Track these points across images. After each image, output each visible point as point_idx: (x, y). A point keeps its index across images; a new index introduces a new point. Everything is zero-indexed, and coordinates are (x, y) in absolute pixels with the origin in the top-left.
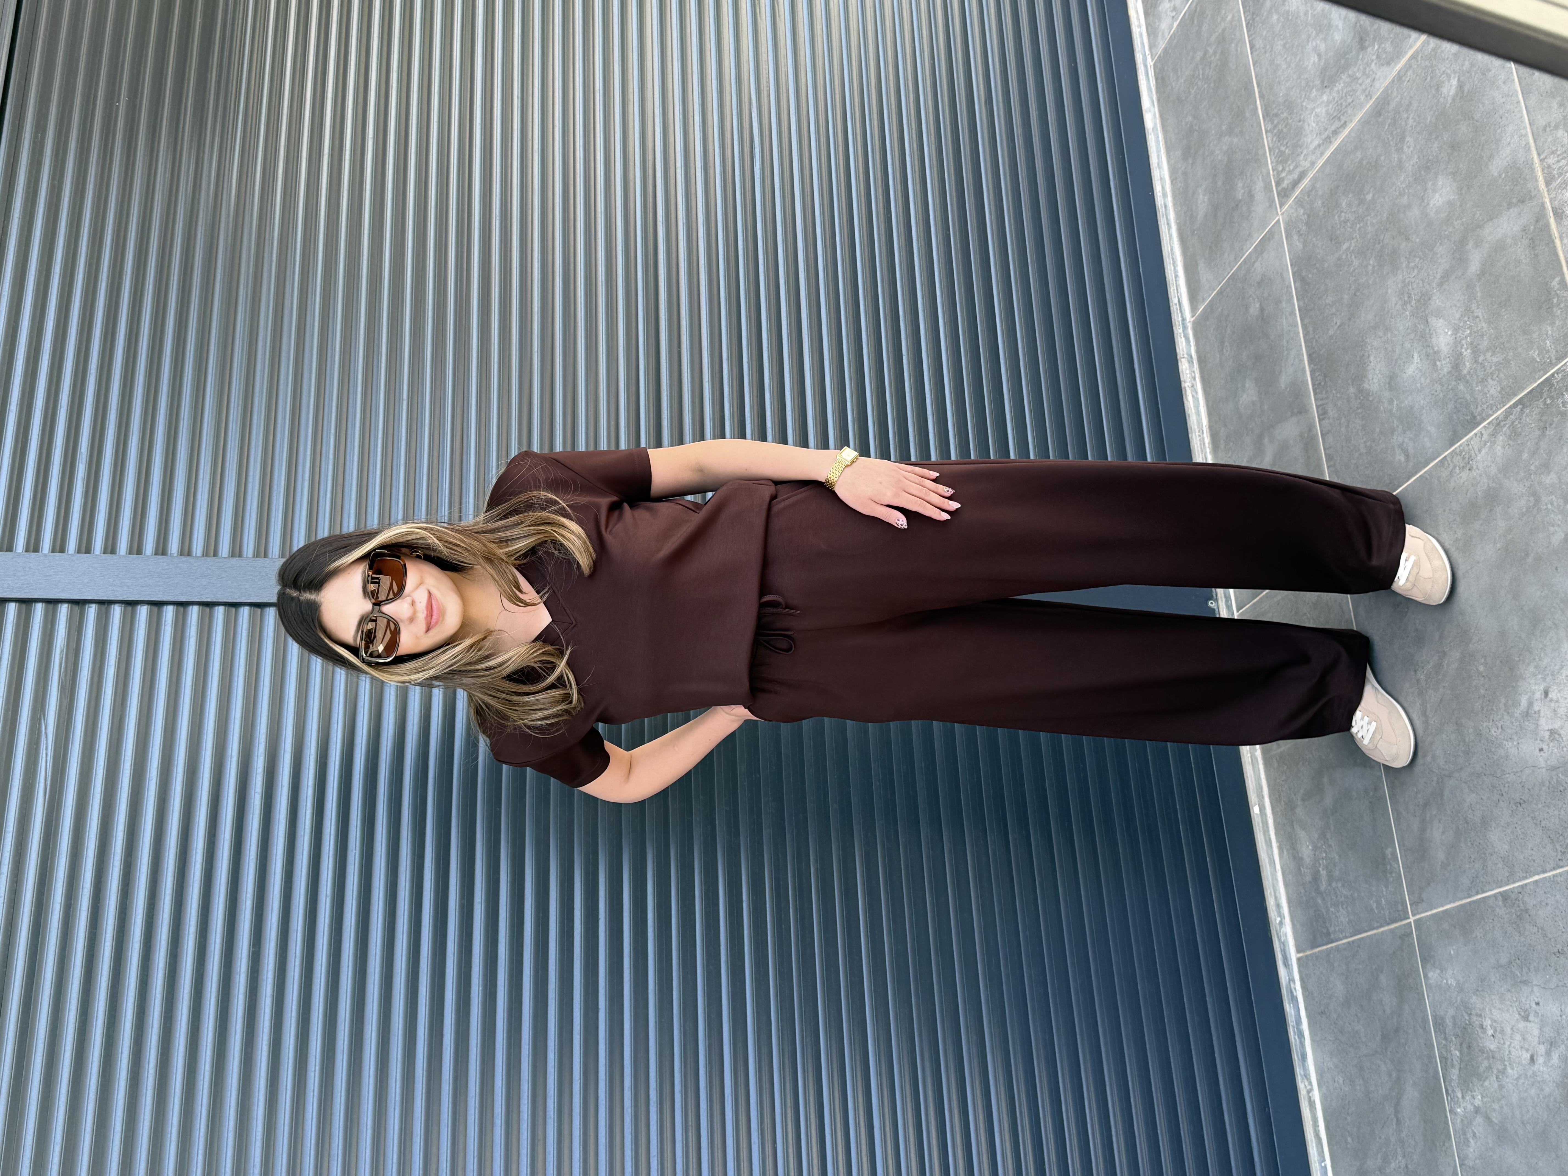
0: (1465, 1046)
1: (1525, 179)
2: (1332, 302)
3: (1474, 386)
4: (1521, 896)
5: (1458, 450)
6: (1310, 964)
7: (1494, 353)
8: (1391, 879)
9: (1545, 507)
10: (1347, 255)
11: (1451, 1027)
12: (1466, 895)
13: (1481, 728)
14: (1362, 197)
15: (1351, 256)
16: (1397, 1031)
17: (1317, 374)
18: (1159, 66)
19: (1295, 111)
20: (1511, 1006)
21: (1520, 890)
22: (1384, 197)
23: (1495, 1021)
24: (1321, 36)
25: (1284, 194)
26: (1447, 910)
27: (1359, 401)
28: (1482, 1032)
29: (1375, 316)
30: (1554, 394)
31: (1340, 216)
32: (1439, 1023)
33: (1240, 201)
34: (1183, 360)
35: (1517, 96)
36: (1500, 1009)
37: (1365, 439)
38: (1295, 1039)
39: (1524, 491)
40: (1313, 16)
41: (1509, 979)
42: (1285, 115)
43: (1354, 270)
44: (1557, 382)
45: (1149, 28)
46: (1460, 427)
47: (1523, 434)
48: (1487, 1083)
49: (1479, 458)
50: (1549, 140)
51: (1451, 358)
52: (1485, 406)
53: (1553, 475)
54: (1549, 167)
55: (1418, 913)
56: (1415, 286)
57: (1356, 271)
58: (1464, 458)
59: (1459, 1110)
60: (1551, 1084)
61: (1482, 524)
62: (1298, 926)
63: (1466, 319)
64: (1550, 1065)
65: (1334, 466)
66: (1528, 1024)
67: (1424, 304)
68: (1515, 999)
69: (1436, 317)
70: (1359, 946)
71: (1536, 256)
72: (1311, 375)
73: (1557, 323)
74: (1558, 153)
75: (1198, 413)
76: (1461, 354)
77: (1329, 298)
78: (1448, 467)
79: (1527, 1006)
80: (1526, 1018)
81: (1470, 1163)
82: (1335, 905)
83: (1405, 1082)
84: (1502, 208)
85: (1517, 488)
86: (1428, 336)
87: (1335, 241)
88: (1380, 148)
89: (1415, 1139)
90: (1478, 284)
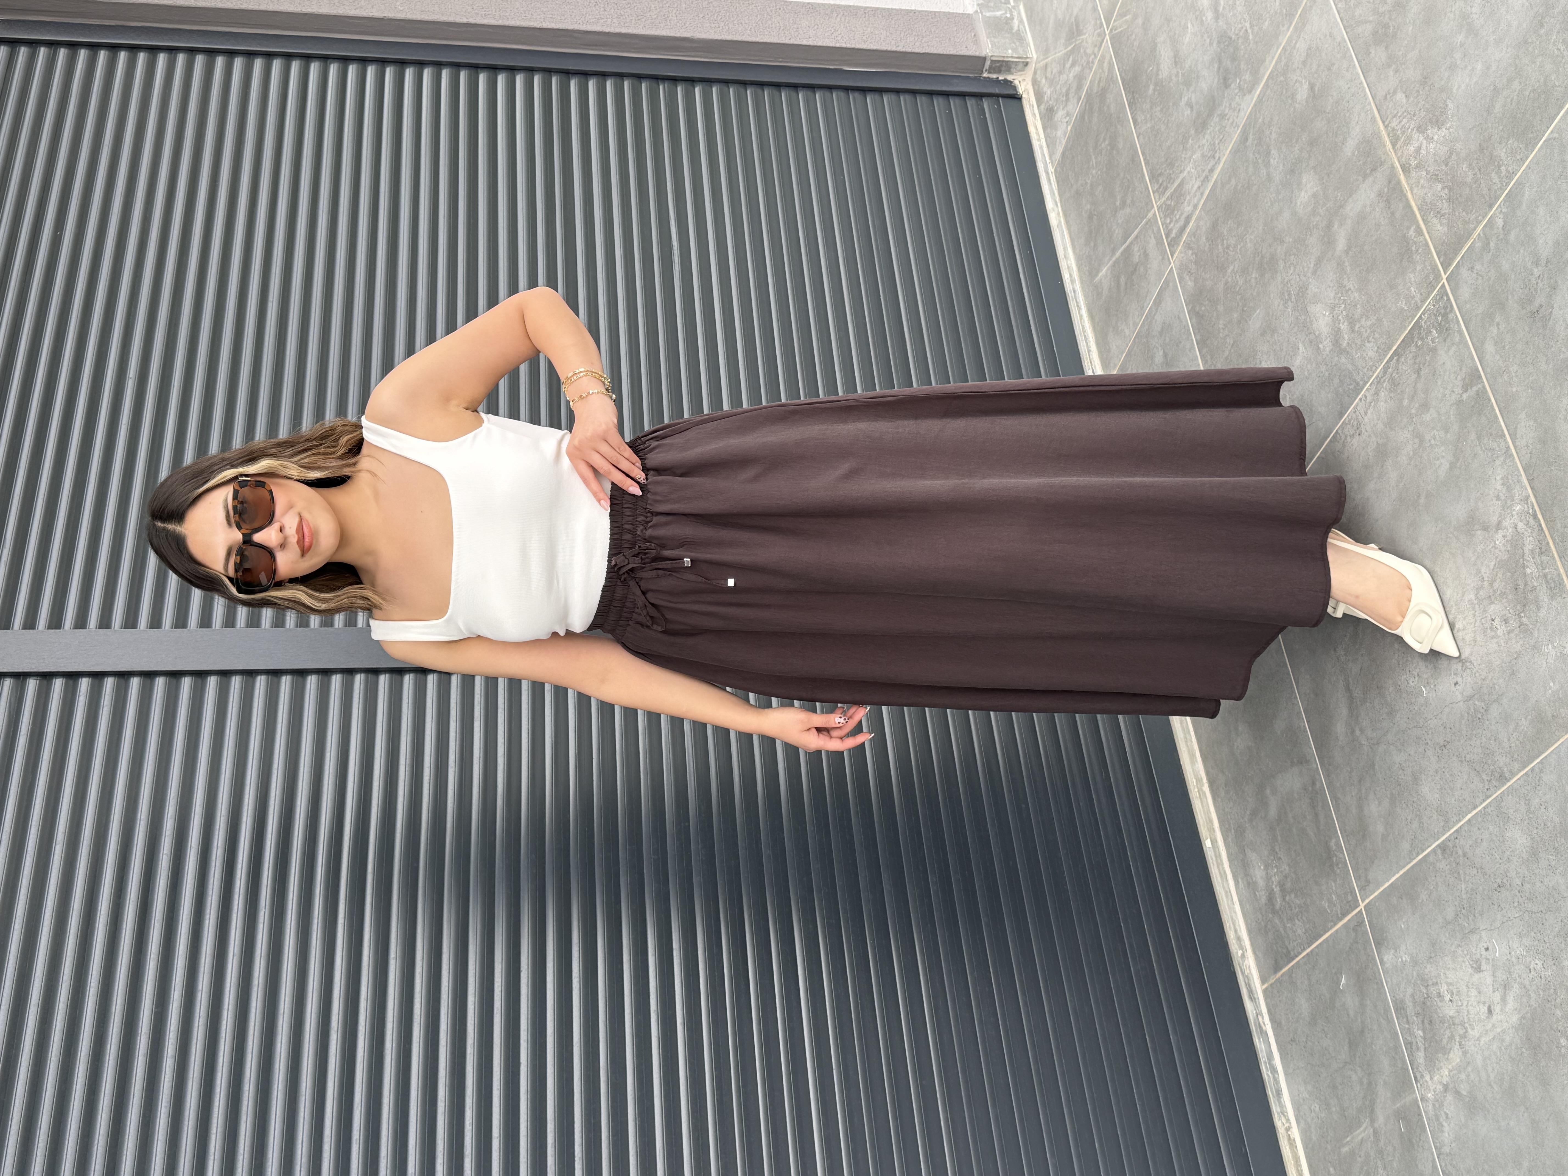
0: (1426, 1022)
1: (1374, 148)
2: (1224, 325)
3: (1354, 354)
4: (1457, 841)
5: (1347, 420)
6: (1275, 991)
7: (1367, 318)
8: (1338, 871)
9: (1429, 444)
10: (1233, 277)
11: (1411, 1007)
12: (1408, 860)
13: (1400, 683)
14: (1240, 219)
15: (1236, 277)
16: (1362, 1031)
18: (1058, 169)
19: (1176, 165)
20: (1463, 961)
21: (1456, 836)
22: (1258, 212)
23: (1451, 984)
24: (1192, 89)
25: (1174, 243)
26: (1392, 884)
28: (1440, 1001)
30: (1423, 334)
31: (1223, 245)
32: (1400, 1008)
33: (1138, 263)
35: (1359, 78)
36: (1453, 969)
38: (1268, 1075)
39: (1409, 436)
40: (1183, 75)
41: (1458, 934)
42: (1168, 171)
43: (1240, 289)
44: (1425, 322)
45: (1048, 139)
46: (1346, 398)
47: (1401, 382)
48: (1451, 1055)
49: (1366, 420)
50: (1390, 106)
51: (1332, 336)
52: (1365, 370)
53: (1432, 411)
54: (1393, 129)
55: (1367, 897)
56: (1293, 282)
57: (1242, 288)
58: (1353, 426)
59: (1429, 1095)
60: (1510, 1031)
61: (1376, 483)
62: (1260, 955)
63: (1340, 295)
64: (1507, 1010)
66: (1481, 975)
67: (1303, 296)
68: (1466, 952)
69: (1314, 303)
70: (1317, 955)
71: (1393, 213)
73: (1419, 268)
74: (1399, 115)
76: (1339, 329)
77: (1221, 322)
78: (1341, 439)
79: (1478, 956)
80: (1478, 970)
81: (1446, 1149)
82: (1291, 919)
83: (1376, 1085)
84: (1358, 182)
85: (1403, 435)
86: (1308, 324)
87: (1221, 268)
88: (1251, 169)
89: (1393, 1145)
90: (1346, 260)
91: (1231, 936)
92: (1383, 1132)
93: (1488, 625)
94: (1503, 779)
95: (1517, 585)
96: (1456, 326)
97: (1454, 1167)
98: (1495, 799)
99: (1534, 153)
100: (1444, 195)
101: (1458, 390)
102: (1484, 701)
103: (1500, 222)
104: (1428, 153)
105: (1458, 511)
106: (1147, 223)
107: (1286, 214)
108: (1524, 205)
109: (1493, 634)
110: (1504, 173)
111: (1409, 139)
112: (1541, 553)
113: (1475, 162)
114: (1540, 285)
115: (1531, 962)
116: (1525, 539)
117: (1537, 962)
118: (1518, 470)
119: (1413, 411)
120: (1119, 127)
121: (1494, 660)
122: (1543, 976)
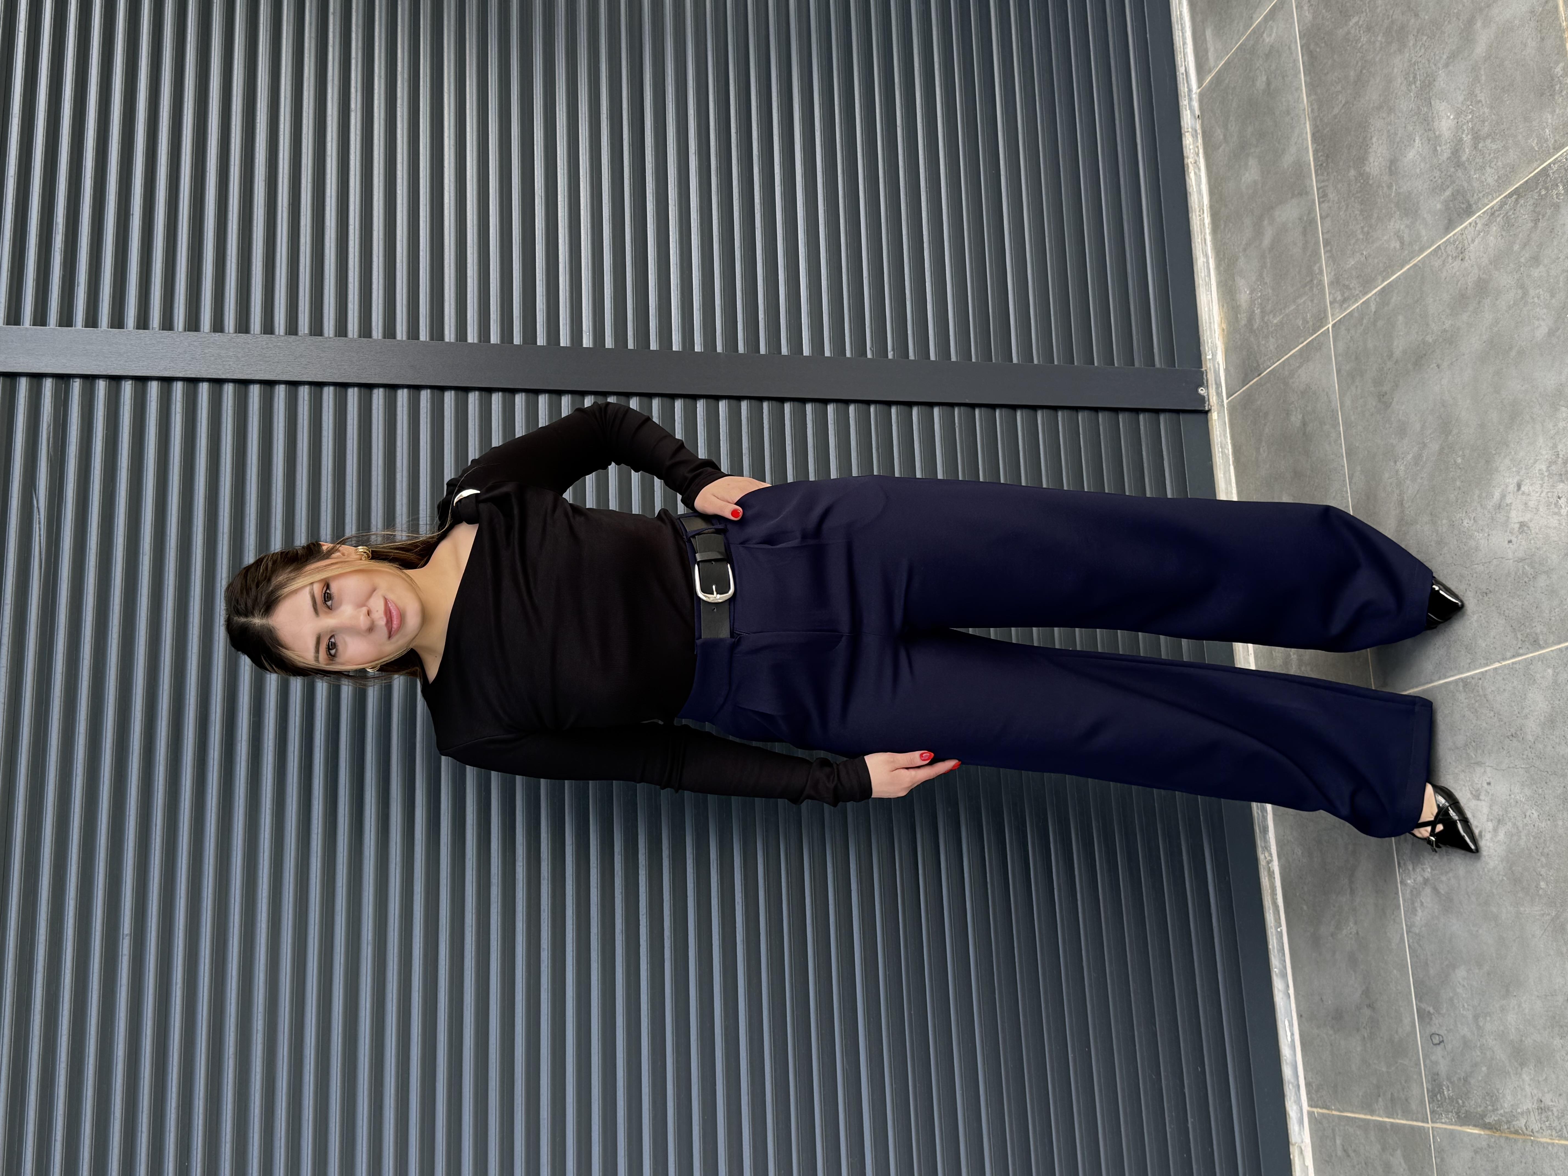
2: (1338, 79)
3: (1472, 173)
4: (1481, 682)
5: (1452, 240)
7: (1493, 140)
8: (1360, 663)
9: (1532, 300)
10: (1356, 29)
13: (1454, 519)
15: (1359, 31)
17: (1320, 154)
20: (1464, 785)
21: (1481, 676)
27: (1359, 184)
29: (1380, 96)
30: (1549, 185)
34: (1187, 134)
37: (1362, 225)
39: (1513, 283)
43: (1362, 46)
44: (1553, 173)
46: (1456, 215)
47: (1516, 225)
49: (1471, 248)
51: (1452, 143)
52: (1481, 195)
53: (1541, 268)
56: (1421, 66)
57: (1364, 47)
58: (1457, 248)
59: (1409, 881)
60: (1496, 858)
61: (1469, 316)
63: (1469, 103)
64: (1496, 841)
65: (1331, 251)
67: (1428, 86)
68: (1468, 779)
69: (1440, 100)
71: (1543, 39)
72: (1314, 155)
73: (1558, 111)
75: (1199, 190)
76: (1461, 140)
77: (1336, 74)
78: (1442, 256)
79: (1479, 786)
80: (1477, 797)
81: (1416, 930)
85: (1507, 280)
86: (1430, 119)
90: (1483, 67)
93: (1553, 501)
94: (1536, 644)
97: (1420, 946)
98: (1525, 659)
102: (1533, 567)
105: (1548, 380)
109: (1556, 510)
115: (1527, 810)
117: (1534, 812)
119: (1522, 260)
121: (1552, 535)
122: (1536, 825)
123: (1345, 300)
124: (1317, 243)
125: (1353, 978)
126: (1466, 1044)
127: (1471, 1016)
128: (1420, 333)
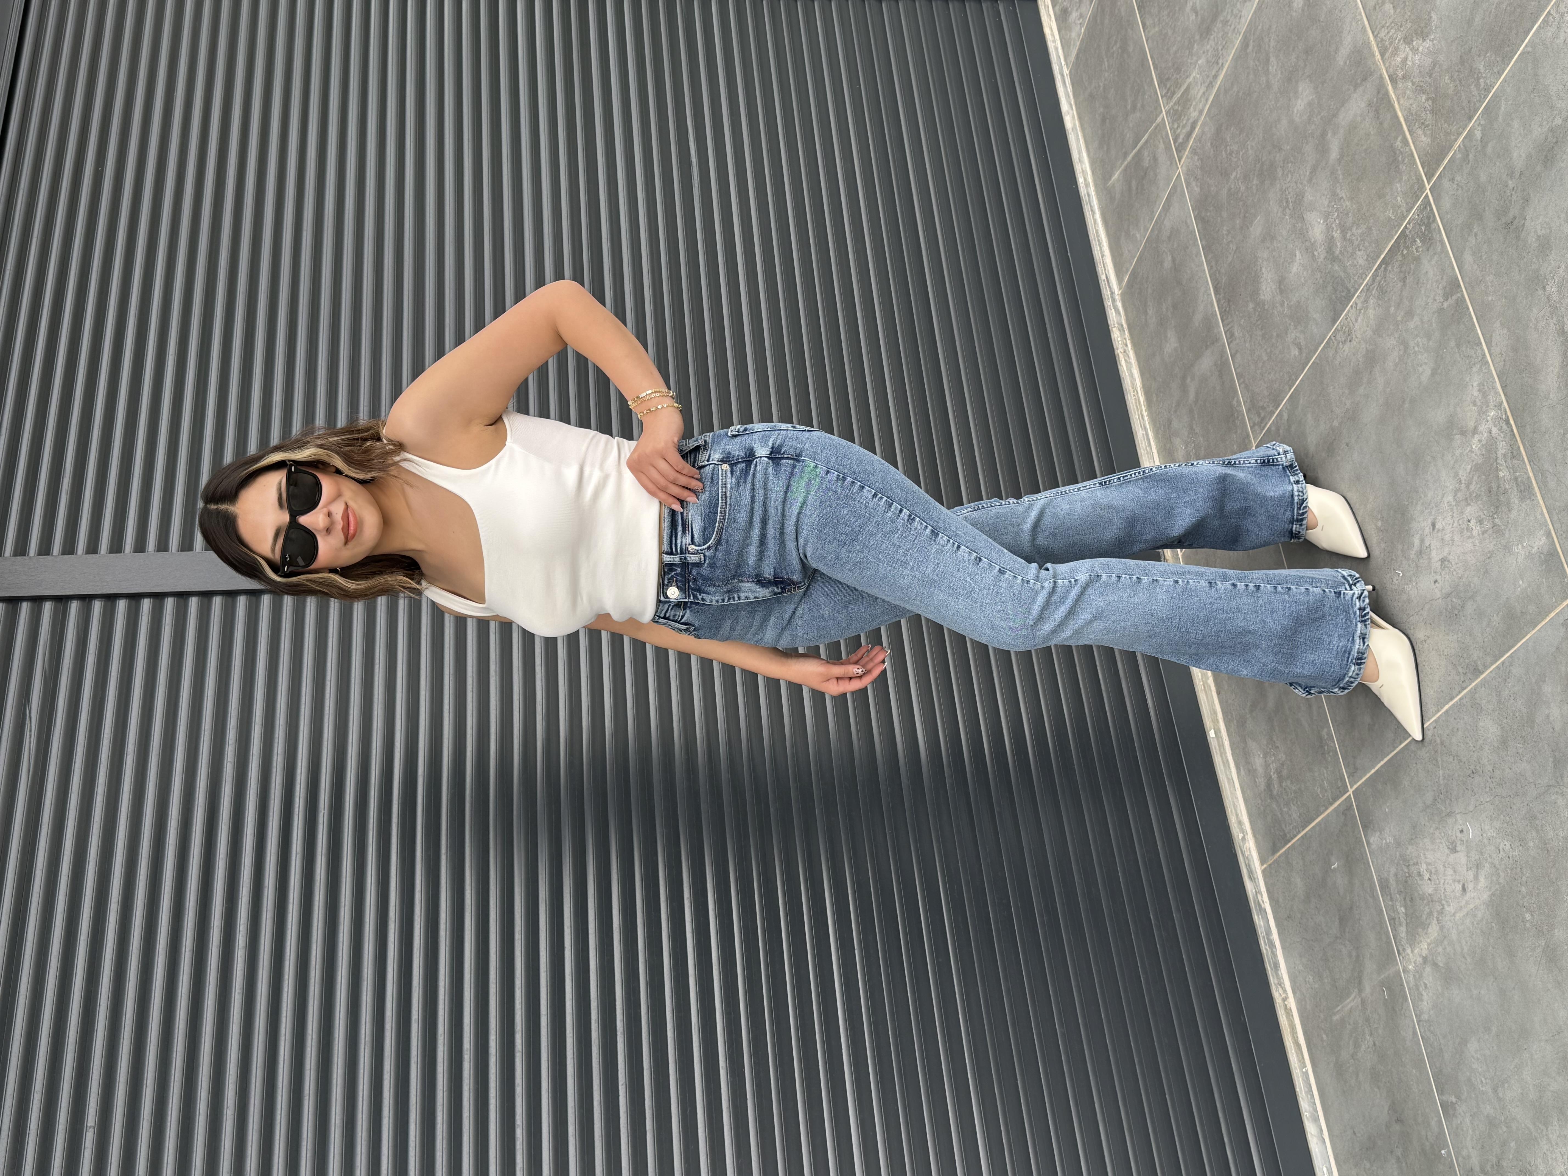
0: (1408, 899)
1: (1365, 58)
2: (1228, 231)
3: (1346, 261)
4: (1436, 730)
5: (1339, 327)
6: (1274, 872)
7: (1358, 226)
8: (1329, 758)
9: (1413, 351)
10: (1235, 184)
11: (1394, 886)
12: (1392, 748)
14: (1242, 125)
15: (1238, 183)
16: (1351, 908)
17: (1222, 302)
18: (1073, 71)
19: (1183, 70)
20: (1441, 843)
21: (1434, 725)
22: (1258, 119)
23: (1429, 864)
25: (1180, 148)
26: (1379, 769)
27: (1257, 313)
28: (1420, 880)
29: (1262, 230)
30: (1408, 243)
31: (1226, 151)
32: (1385, 885)
33: (1148, 168)
34: (1115, 330)
36: (1432, 850)
37: (1265, 347)
38: (1266, 949)
39: (1395, 342)
41: (1436, 817)
42: (1175, 76)
43: (1242, 195)
44: (1410, 232)
45: (1063, 40)
46: (1339, 304)
47: (1389, 290)
48: (1430, 930)
49: (1356, 327)
50: (1379, 16)
51: (1325, 244)
52: (1356, 278)
53: (1416, 318)
54: (1382, 40)
55: (1356, 783)
56: (1290, 190)
57: (1244, 195)
58: (1345, 332)
59: (1410, 967)
60: (1482, 907)
61: (1365, 388)
62: (1260, 838)
63: (1333, 203)
64: (1479, 888)
65: (1244, 383)
66: (1456, 855)
67: (1299, 204)
68: (1443, 834)
69: (1310, 211)
70: (1310, 838)
71: (1381, 123)
72: (1218, 305)
73: (1404, 178)
74: (1387, 25)
75: (1131, 375)
76: (1333, 237)
77: (1225, 228)
78: (1333, 345)
79: (1454, 838)
80: (1454, 850)
81: (1425, 1017)
82: (1287, 804)
83: (1364, 958)
84: (1350, 92)
85: (1390, 342)
86: (1305, 231)
87: (1225, 174)
88: (1251, 76)
89: (1378, 1014)
90: (1339, 168)
91: (1232, 820)
92: (1369, 1001)
93: (1464, 526)
94: (1477, 672)
95: (1491, 487)
96: (1438, 236)
97: (1432, 1033)
98: (1470, 691)
99: (1510, 66)
100: (1428, 106)
101: (1440, 299)
102: (1460, 598)
103: (1478, 134)
104: (1413, 63)
105: (1438, 417)
106: (1156, 128)
107: (1285, 122)
108: (1500, 117)
109: (1469, 534)
110: (1482, 84)
111: (1397, 49)
112: (1513, 457)
113: (1457, 74)
114: (1514, 197)
115: (1500, 843)
116: (1498, 443)
117: (1506, 843)
118: (1493, 376)
119: (1399, 318)
120: (1129, 30)
121: (1469, 559)
122: (1510, 856)
123: (1263, 420)
124: (1234, 379)
125: (1378, 1096)
126: (1492, 1123)
127: (1490, 1090)
128: (1327, 422)
